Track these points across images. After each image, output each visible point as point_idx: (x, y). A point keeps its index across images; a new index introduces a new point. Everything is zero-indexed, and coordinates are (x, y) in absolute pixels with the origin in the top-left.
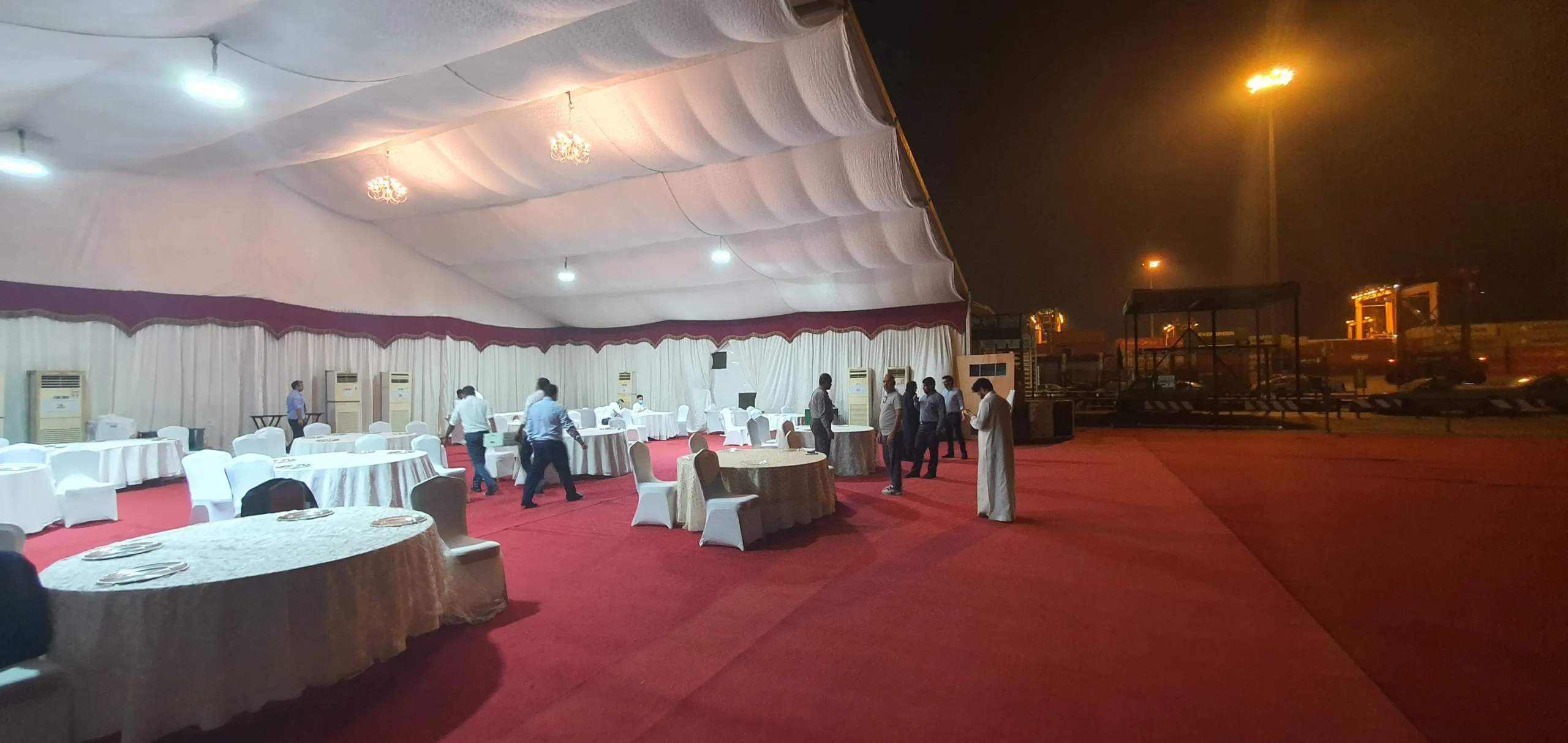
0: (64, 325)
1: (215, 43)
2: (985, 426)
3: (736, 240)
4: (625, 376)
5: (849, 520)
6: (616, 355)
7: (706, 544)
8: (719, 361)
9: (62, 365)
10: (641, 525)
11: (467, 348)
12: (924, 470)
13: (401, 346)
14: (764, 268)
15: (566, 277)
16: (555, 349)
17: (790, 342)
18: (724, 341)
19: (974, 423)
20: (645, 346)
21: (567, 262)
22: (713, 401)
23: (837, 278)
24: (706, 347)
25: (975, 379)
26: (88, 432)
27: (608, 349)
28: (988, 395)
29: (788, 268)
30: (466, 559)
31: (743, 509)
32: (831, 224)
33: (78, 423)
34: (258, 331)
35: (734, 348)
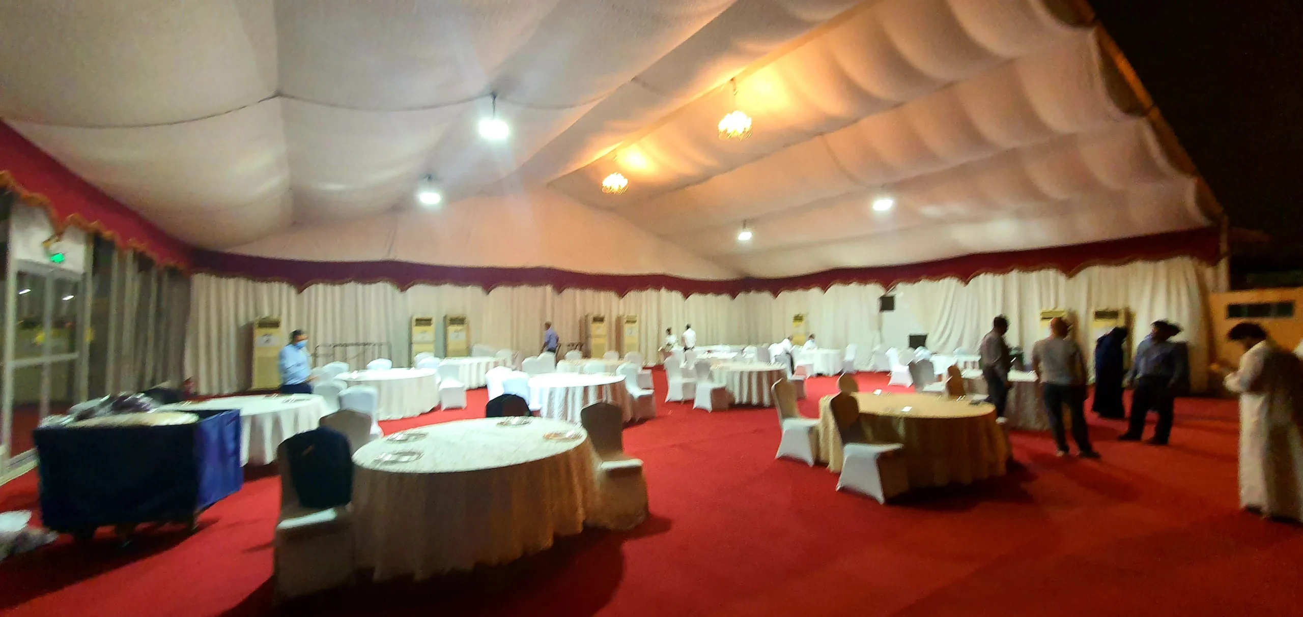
0: (460, 288)
1: (495, 97)
2: (1255, 387)
3: (896, 187)
4: (798, 318)
5: (1024, 486)
6: (791, 300)
7: (843, 489)
8: (887, 304)
9: (457, 313)
10: (785, 459)
11: (676, 296)
12: (1149, 432)
13: (632, 295)
14: (931, 211)
15: (745, 236)
16: (741, 296)
17: (967, 283)
18: (892, 286)
19: (1232, 382)
20: (815, 292)
21: (745, 224)
22: (882, 341)
23: (1019, 215)
24: (874, 291)
25: (1235, 322)
26: (468, 352)
27: (784, 295)
28: (1259, 346)
29: (957, 208)
30: (614, 474)
31: (883, 460)
32: (1010, 158)
33: (464, 346)
34: (549, 289)
35: (902, 292)
